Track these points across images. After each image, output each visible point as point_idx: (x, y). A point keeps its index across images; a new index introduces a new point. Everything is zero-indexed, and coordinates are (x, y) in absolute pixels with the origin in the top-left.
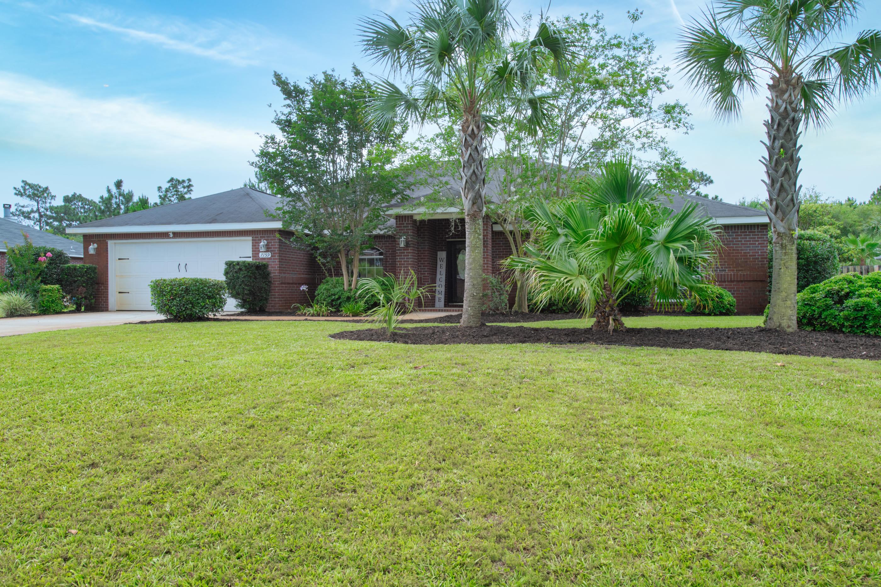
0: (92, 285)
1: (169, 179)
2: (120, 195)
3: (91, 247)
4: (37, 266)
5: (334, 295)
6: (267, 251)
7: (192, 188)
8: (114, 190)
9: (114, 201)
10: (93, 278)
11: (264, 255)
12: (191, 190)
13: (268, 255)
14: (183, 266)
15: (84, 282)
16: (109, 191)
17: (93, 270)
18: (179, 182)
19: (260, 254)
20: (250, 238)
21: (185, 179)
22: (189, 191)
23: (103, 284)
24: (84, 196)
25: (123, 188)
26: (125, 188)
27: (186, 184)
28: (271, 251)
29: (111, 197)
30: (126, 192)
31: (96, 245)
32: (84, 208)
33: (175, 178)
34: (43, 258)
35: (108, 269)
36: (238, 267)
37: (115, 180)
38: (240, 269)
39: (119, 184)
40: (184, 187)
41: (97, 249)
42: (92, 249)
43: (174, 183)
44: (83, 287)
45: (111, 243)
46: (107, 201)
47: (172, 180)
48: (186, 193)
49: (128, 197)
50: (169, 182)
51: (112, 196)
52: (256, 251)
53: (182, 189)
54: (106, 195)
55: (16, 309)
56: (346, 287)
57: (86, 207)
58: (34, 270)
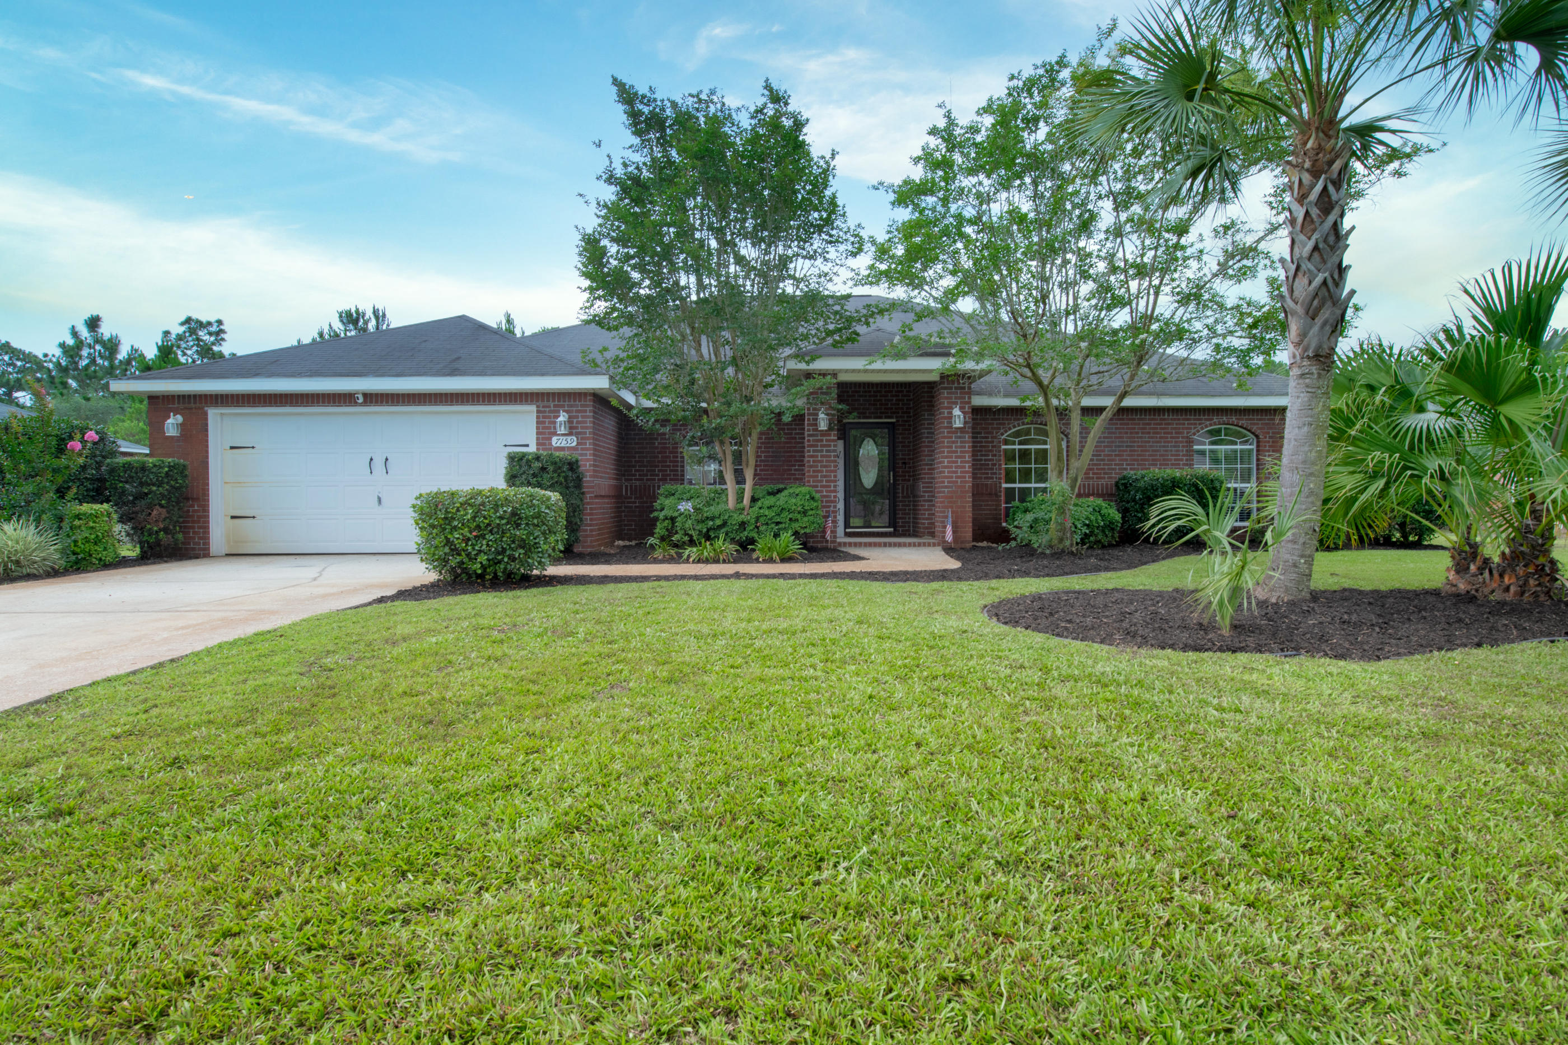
0: (178, 503)
1: (183, 319)
2: (97, 341)
3: (170, 421)
4: (63, 461)
5: (713, 519)
6: (570, 434)
7: (223, 336)
8: (84, 333)
9: (85, 352)
10: (181, 487)
11: (562, 442)
12: (223, 339)
13: (572, 441)
14: (378, 463)
15: (163, 496)
16: (75, 334)
17: (181, 470)
18: (201, 325)
19: (554, 439)
20: (533, 408)
21: (213, 319)
22: (219, 341)
23: (197, 499)
24: (14, 344)
25: (101, 331)
26: (106, 330)
27: (214, 328)
28: (577, 434)
29: (80, 344)
30: (107, 336)
31: (180, 418)
32: (15, 366)
33: (194, 317)
34: (76, 445)
35: (207, 468)
36: (537, 465)
37: (87, 315)
38: (543, 469)
39: (93, 323)
40: (210, 334)
41: (182, 426)
42: (172, 425)
43: (193, 325)
44: (162, 506)
45: (213, 413)
46: (71, 352)
47: (188, 321)
48: (213, 344)
49: (112, 346)
50: (183, 324)
51: (82, 342)
52: (545, 431)
53: (206, 338)
54: (70, 342)
55: (17, 563)
56: (731, 503)
57: (19, 363)
58: (56, 471)
